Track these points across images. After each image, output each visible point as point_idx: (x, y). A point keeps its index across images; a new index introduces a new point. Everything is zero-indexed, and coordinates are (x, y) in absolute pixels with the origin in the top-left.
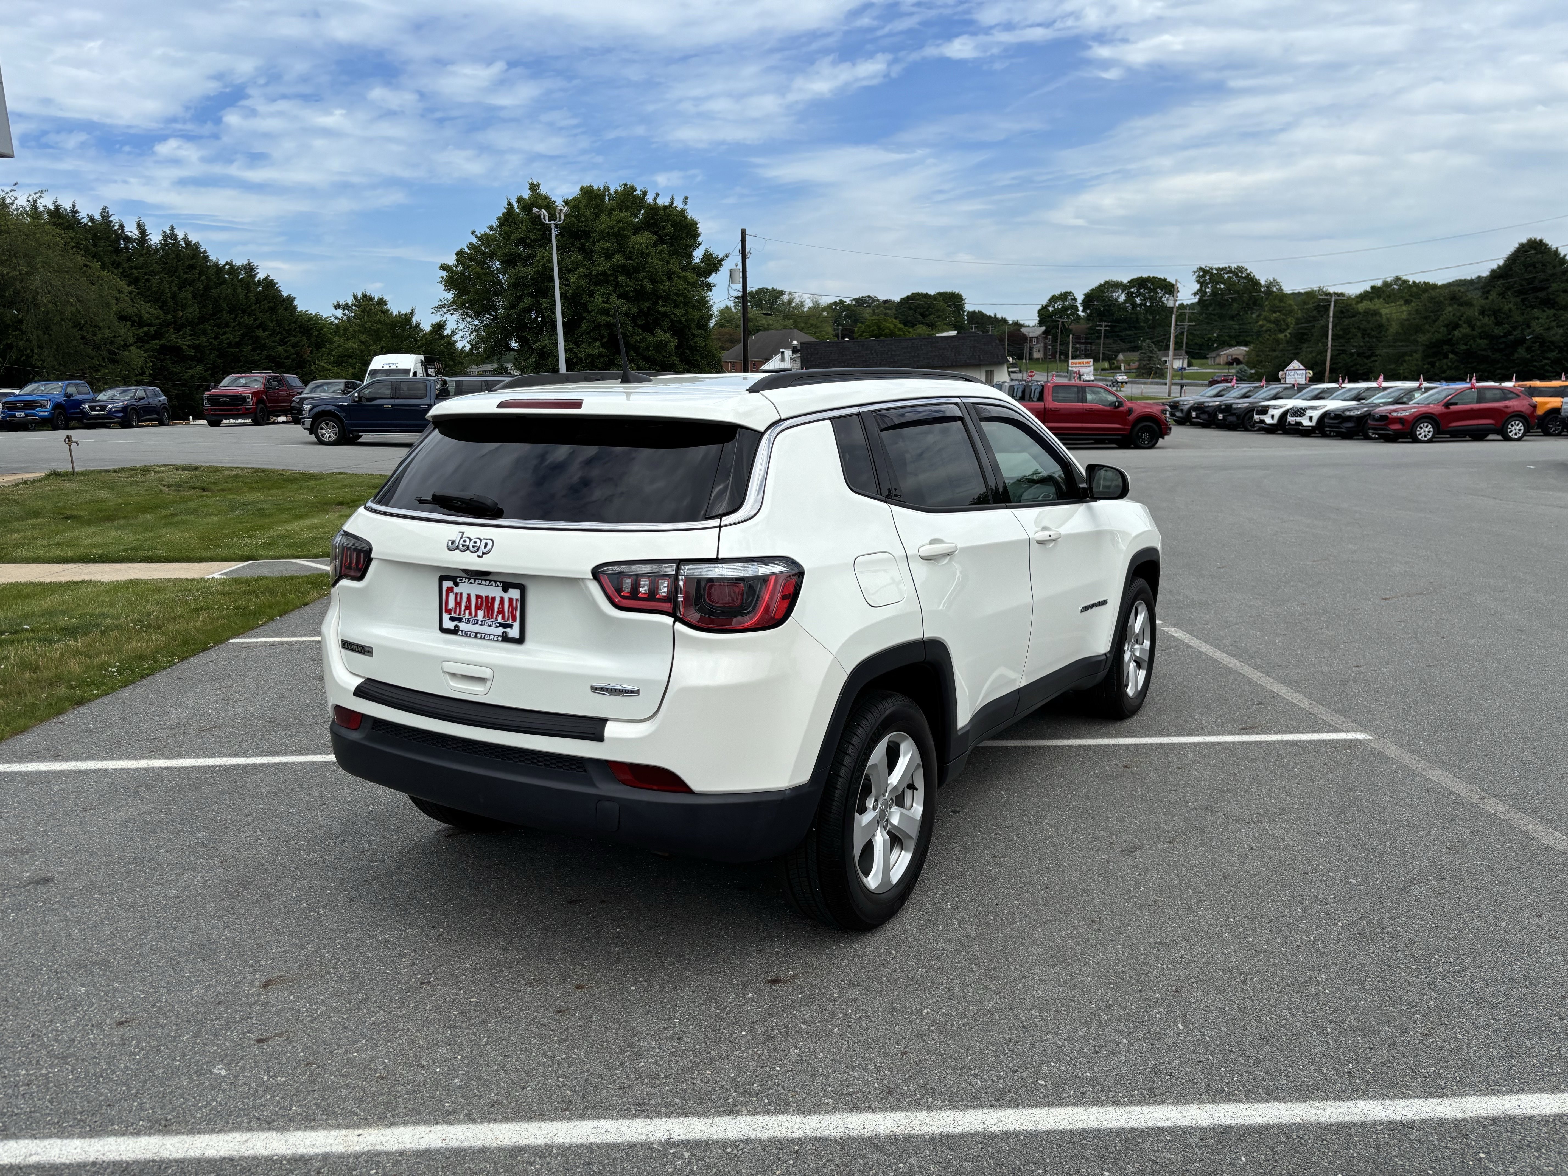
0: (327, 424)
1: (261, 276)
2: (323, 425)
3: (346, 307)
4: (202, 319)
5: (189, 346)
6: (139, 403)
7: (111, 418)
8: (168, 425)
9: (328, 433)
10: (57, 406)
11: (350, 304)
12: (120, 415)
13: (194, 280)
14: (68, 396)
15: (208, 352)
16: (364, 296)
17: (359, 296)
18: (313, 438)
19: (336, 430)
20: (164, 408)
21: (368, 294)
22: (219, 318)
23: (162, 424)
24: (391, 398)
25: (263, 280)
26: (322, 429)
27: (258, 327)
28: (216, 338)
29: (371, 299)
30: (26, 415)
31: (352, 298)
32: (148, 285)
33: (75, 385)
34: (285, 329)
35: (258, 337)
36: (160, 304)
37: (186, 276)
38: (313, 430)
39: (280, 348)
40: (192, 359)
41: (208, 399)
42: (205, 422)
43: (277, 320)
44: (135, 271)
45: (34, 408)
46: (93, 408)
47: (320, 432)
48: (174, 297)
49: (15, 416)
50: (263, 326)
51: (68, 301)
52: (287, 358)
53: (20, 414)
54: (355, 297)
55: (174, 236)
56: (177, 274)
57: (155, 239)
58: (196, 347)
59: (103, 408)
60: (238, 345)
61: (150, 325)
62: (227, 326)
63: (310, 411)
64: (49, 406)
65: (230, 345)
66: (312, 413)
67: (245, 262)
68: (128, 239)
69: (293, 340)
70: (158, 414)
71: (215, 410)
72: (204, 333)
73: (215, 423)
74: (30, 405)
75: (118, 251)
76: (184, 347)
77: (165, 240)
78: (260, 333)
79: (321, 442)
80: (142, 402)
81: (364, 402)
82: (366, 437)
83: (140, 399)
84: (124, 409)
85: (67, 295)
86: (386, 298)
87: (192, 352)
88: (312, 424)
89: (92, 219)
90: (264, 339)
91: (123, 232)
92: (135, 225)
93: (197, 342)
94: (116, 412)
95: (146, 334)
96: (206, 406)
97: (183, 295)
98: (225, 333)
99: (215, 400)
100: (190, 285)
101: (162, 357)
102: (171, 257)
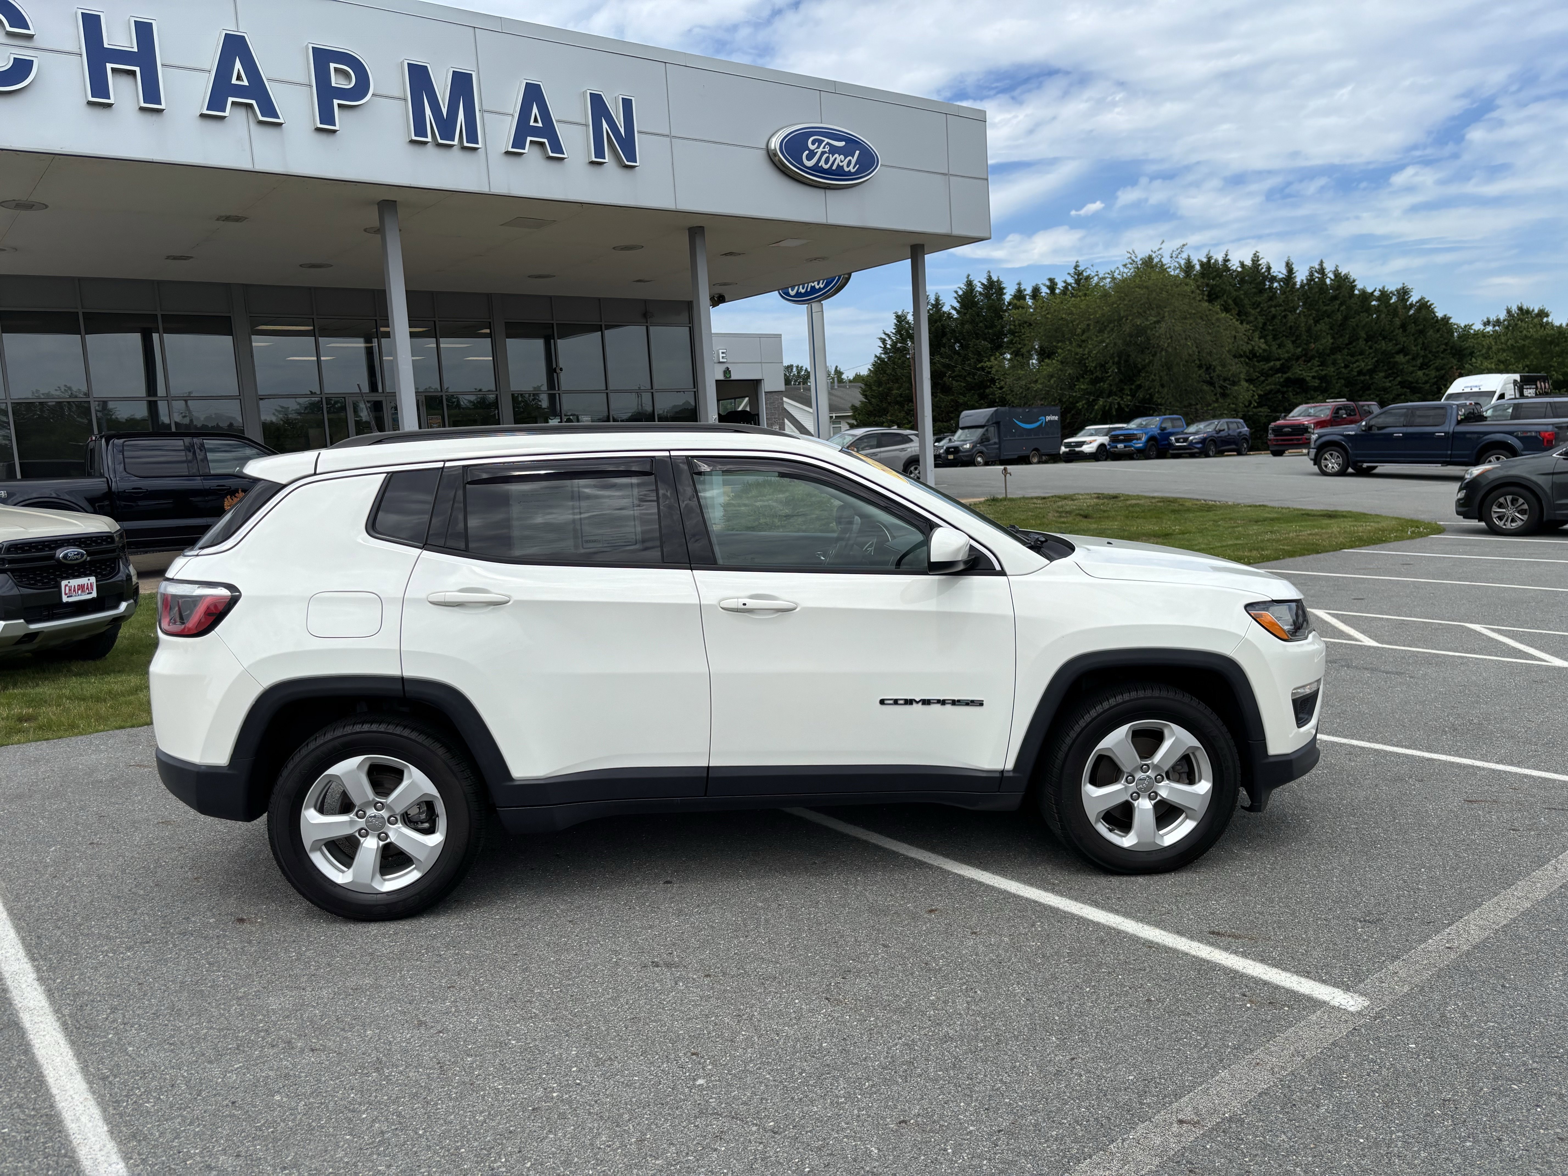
0: (1331, 455)
1: (1414, 298)
2: (1327, 456)
3: (1498, 322)
4: (1335, 349)
5: (1314, 377)
6: (1219, 435)
7: (1190, 449)
8: (1246, 454)
9: (1332, 464)
10: (1152, 439)
11: (1502, 319)
12: (1199, 446)
13: (1333, 311)
14: (1163, 429)
15: (1335, 381)
16: (1520, 309)
17: (1514, 309)
18: (1316, 469)
19: (1340, 460)
20: (1245, 439)
21: (1525, 307)
22: (1354, 347)
23: (1240, 454)
24: (1404, 426)
25: (1417, 302)
26: (1326, 459)
27: (1398, 353)
28: (1346, 367)
29: (1528, 312)
30: (1125, 447)
31: (1505, 312)
32: (1284, 321)
33: (1172, 420)
34: (1430, 352)
35: (1396, 362)
36: (1294, 339)
37: (1325, 308)
38: (1316, 461)
39: (1420, 373)
40: (1316, 389)
41: (1273, 430)
42: (1269, 452)
43: (1423, 343)
44: (1273, 309)
45: (1131, 440)
46: (1177, 440)
47: (1323, 462)
48: (1309, 330)
49: (1117, 447)
50: (1403, 351)
51: (1186, 344)
52: (1426, 382)
53: (1120, 446)
54: (1509, 311)
55: (1322, 271)
56: (1317, 307)
57: (1301, 276)
58: (1323, 379)
59: (1185, 440)
60: (1372, 372)
61: (1279, 360)
62: (1361, 353)
63: (1315, 441)
64: (1144, 439)
65: (1360, 373)
66: (1318, 442)
67: (1400, 286)
68: (1274, 279)
69: (1438, 362)
70: (1236, 444)
71: (1277, 440)
72: (1334, 363)
73: (1278, 453)
74: (1129, 438)
75: (1261, 291)
76: (1308, 379)
77: (1311, 274)
78: (1400, 358)
79: (1324, 473)
80: (1222, 434)
81: (1375, 431)
82: (1382, 468)
83: (1220, 431)
84: (1203, 441)
85: (1186, 339)
86: (1547, 309)
87: (1316, 383)
88: (1316, 455)
89: (1242, 265)
90: (1402, 364)
91: (1269, 274)
92: (1284, 264)
93: (1323, 373)
94: (1197, 443)
95: (1271, 369)
96: (1271, 436)
97: (1319, 327)
98: (1357, 361)
99: (1278, 431)
100: (1328, 317)
101: (1285, 389)
102: (1313, 291)
